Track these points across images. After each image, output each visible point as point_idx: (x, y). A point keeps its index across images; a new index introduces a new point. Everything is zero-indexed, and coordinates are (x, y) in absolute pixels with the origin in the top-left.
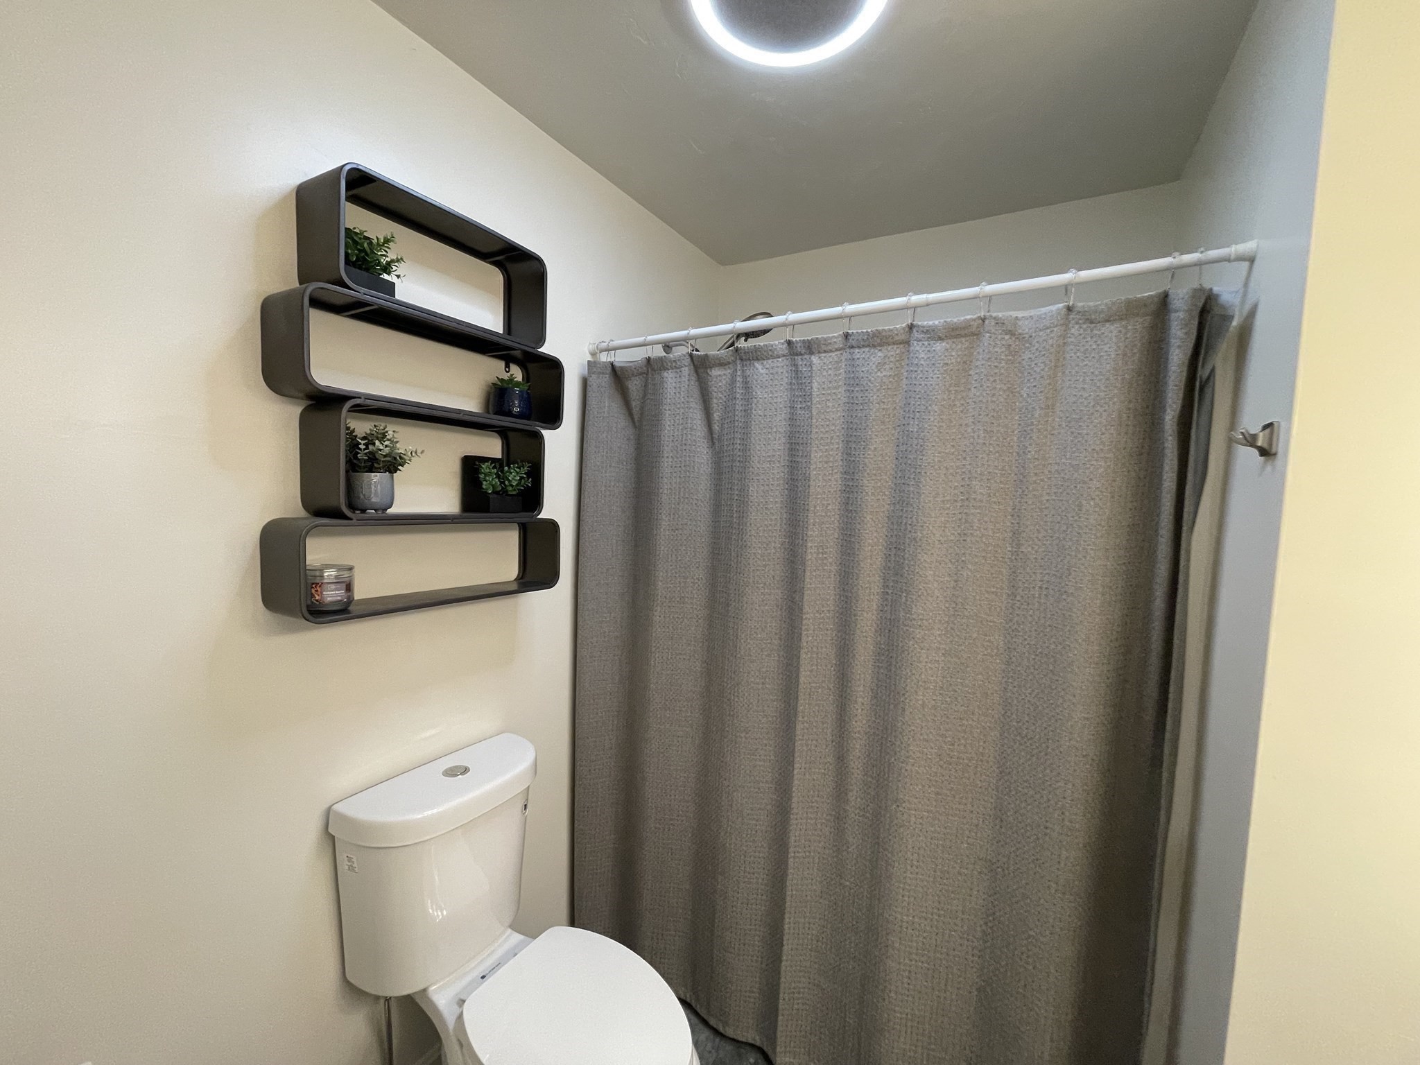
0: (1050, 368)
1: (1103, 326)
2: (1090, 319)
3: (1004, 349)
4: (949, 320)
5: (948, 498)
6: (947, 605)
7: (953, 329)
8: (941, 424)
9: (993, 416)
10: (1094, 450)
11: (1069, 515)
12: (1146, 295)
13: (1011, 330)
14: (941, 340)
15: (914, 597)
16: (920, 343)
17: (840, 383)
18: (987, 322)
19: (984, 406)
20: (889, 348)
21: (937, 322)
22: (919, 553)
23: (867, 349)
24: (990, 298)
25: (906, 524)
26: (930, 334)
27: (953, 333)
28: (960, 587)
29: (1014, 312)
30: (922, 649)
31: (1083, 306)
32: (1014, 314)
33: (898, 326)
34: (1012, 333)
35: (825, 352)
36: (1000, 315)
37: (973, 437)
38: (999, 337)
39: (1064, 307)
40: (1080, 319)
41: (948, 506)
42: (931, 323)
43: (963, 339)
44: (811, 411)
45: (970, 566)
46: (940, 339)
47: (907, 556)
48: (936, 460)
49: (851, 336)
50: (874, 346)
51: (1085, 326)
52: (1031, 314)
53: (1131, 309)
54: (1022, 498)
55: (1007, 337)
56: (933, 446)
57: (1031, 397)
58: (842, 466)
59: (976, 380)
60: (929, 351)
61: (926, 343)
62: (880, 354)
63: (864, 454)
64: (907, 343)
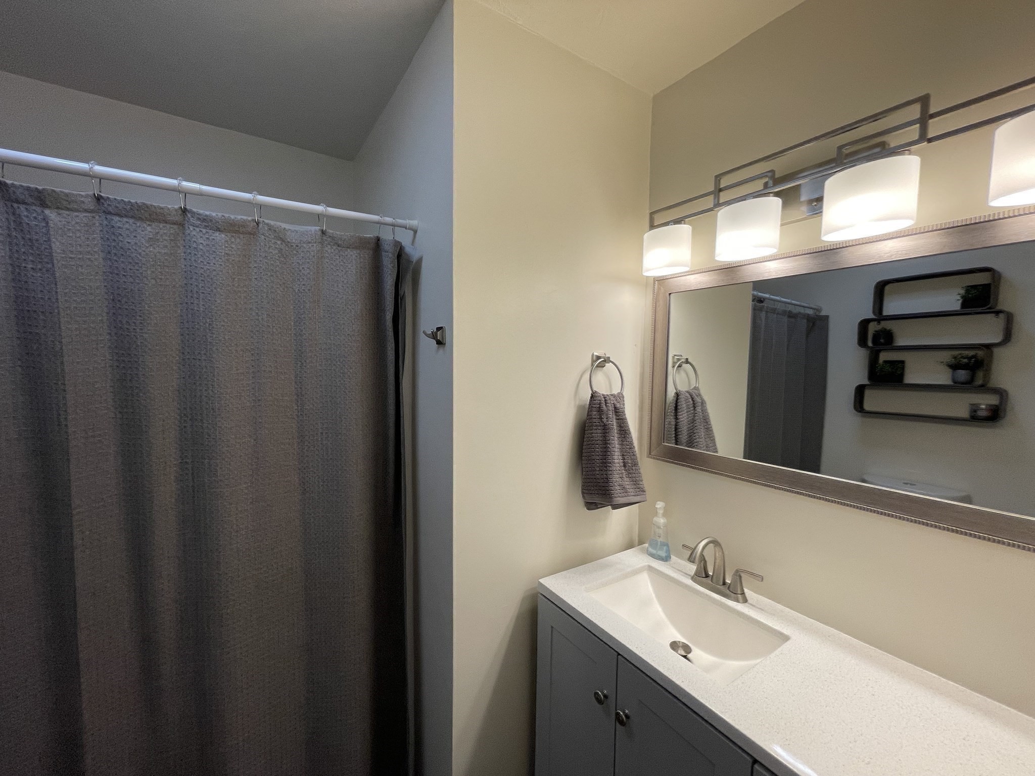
0: (314, 273)
1: (347, 250)
2: (338, 244)
3: (277, 252)
4: (227, 215)
5: (241, 371)
6: (250, 462)
7: (231, 224)
8: (228, 306)
9: (273, 304)
10: (349, 335)
11: (337, 381)
12: (368, 236)
13: (280, 236)
14: (220, 231)
15: (218, 461)
16: (198, 230)
17: (96, 249)
18: (261, 225)
19: (265, 295)
20: (161, 226)
21: (214, 214)
22: (219, 421)
23: (131, 221)
24: (261, 206)
25: (201, 396)
26: (208, 223)
27: (232, 228)
28: (260, 444)
29: (285, 224)
30: (231, 504)
31: (333, 233)
32: (284, 225)
33: (169, 206)
34: (283, 240)
35: (68, 209)
36: (272, 223)
37: (258, 320)
38: (273, 241)
39: (320, 230)
40: (331, 242)
41: (242, 377)
42: (208, 213)
43: (242, 236)
44: (53, 274)
45: (266, 426)
46: (218, 230)
47: (205, 425)
48: (227, 338)
49: (105, 200)
50: (140, 219)
51: (334, 247)
52: (296, 229)
53: (361, 244)
54: (302, 368)
55: (279, 242)
56: (223, 325)
57: (302, 293)
58: (110, 340)
59: (256, 273)
60: (208, 238)
61: (204, 231)
62: (149, 228)
63: (141, 329)
64: (181, 225)
